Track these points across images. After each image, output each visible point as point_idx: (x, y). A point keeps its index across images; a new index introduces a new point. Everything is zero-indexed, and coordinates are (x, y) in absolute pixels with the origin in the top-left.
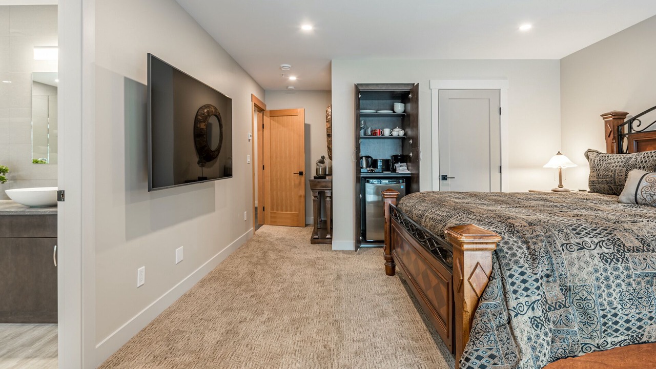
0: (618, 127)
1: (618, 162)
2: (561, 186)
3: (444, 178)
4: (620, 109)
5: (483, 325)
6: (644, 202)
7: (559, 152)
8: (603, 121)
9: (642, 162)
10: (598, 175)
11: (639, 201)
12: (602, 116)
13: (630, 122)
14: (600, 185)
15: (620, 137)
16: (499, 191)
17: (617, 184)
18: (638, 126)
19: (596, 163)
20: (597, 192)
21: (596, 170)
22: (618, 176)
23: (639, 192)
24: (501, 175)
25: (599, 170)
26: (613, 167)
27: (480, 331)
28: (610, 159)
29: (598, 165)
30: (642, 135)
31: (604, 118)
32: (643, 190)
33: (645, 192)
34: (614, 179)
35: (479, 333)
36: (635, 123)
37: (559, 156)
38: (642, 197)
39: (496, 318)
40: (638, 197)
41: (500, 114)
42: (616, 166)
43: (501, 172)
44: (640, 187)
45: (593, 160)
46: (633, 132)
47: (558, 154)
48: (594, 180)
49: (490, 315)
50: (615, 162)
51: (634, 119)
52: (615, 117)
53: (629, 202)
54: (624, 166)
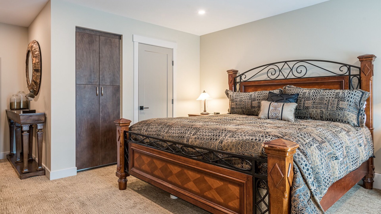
0: (235, 78)
1: (246, 97)
2: (205, 111)
3: (142, 108)
4: (235, 68)
5: (302, 203)
6: (272, 117)
7: (204, 91)
8: (228, 74)
9: (258, 97)
10: (236, 104)
11: (270, 117)
12: (227, 71)
13: (240, 76)
14: (237, 110)
15: (235, 83)
16: (172, 117)
17: (247, 109)
18: (245, 78)
19: (234, 97)
20: (234, 114)
21: (235, 101)
22: (247, 104)
23: (270, 112)
24: (173, 105)
25: (237, 101)
26: (244, 99)
27: (302, 208)
28: (241, 95)
29: (235, 98)
30: (247, 83)
31: (228, 73)
32: (272, 111)
33: (272, 112)
34: (245, 106)
35: (302, 210)
36: (243, 77)
37: (204, 93)
38: (271, 115)
39: (306, 197)
40: (269, 115)
41: (173, 65)
42: (246, 99)
43: (173, 103)
44: (270, 110)
45: (232, 96)
46: (242, 81)
47: (204, 92)
48: (234, 107)
49: (303, 196)
50: (244, 97)
51: (243, 74)
52: (234, 73)
53: (265, 118)
54: (250, 99)
